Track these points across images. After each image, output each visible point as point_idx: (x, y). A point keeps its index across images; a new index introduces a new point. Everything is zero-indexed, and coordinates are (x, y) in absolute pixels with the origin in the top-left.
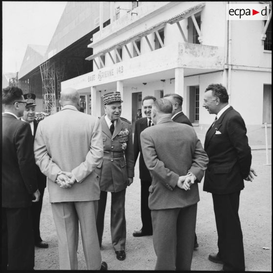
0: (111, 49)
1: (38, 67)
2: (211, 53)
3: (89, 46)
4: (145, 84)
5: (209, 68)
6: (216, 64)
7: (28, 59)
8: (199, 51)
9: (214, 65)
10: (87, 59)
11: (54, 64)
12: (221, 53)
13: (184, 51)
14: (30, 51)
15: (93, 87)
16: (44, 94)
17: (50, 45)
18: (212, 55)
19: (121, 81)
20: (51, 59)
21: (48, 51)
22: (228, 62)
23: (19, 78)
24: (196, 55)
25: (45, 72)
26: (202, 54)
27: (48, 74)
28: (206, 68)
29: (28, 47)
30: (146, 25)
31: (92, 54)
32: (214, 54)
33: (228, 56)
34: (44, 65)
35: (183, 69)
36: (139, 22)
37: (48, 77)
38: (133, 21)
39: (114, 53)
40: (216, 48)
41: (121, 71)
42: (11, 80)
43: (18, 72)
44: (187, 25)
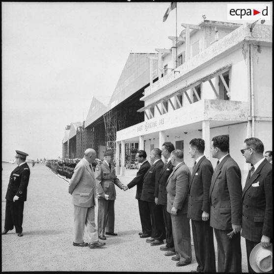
0: (159, 102)
1: (102, 117)
2: (235, 107)
3: (141, 99)
4: (186, 133)
5: (233, 120)
6: (240, 117)
7: (93, 109)
8: (224, 106)
9: (238, 117)
10: (138, 111)
11: (116, 113)
12: (245, 106)
13: (209, 106)
14: (95, 102)
15: (141, 136)
16: (107, 141)
17: (112, 96)
18: (236, 109)
19: (163, 132)
20: (113, 109)
21: (111, 102)
22: (251, 114)
23: (86, 126)
24: (221, 110)
25: (108, 120)
26: (227, 108)
27: (111, 123)
28: (231, 120)
29: (94, 98)
30: (186, 81)
31: (144, 106)
32: (238, 108)
33: (251, 109)
34: (107, 115)
35: (209, 122)
36: (181, 79)
37: (111, 126)
38: (175, 79)
39: (160, 105)
40: (240, 102)
41: (162, 122)
42: (79, 129)
43: (84, 122)
44: (218, 82)
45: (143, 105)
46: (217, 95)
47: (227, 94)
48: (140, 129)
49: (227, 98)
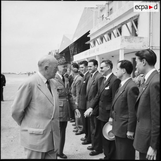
0: (98, 37)
1: (69, 47)
2: (140, 41)
3: (88, 36)
4: (113, 56)
5: (139, 49)
6: (143, 47)
7: (64, 42)
8: (133, 40)
9: (142, 47)
10: (86, 43)
11: (76, 45)
12: (146, 40)
13: (124, 40)
14: (64, 38)
15: (87, 58)
16: (71, 61)
17: (74, 34)
18: (140, 42)
19: (98, 56)
20: (75, 42)
21: (74, 38)
22: (150, 45)
23: (59, 53)
24: (131, 42)
25: (72, 49)
26: (135, 41)
27: (74, 50)
28: (137, 49)
29: (64, 35)
30: (113, 25)
32: (142, 41)
33: (150, 42)
34: (71, 46)
35: (123, 50)
36: (110, 23)
37: (74, 52)
38: (107, 23)
39: (99, 40)
40: (143, 38)
41: (98, 50)
42: (56, 54)
43: (58, 50)
44: (131, 25)
45: (89, 40)
46: (130, 33)
47: (136, 33)
48: (86, 54)
49: (136, 35)
